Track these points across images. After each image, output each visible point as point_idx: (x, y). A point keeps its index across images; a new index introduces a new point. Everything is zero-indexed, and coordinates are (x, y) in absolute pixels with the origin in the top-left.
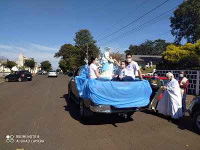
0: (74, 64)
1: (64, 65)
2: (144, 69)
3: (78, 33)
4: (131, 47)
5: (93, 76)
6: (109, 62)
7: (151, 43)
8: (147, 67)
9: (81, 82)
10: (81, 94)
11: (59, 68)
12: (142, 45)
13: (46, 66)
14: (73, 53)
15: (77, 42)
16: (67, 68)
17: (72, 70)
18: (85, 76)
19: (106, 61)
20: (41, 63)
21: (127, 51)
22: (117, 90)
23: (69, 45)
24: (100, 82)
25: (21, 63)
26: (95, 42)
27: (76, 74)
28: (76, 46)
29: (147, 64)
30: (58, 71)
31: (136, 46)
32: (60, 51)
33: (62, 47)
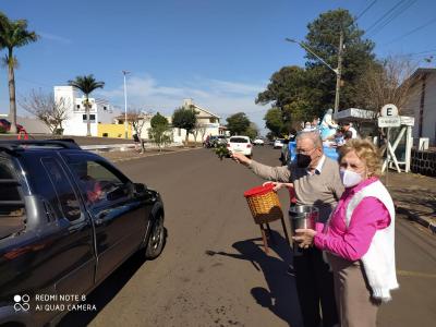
1: (278, 120)
32: (270, 87)
33: (275, 75)
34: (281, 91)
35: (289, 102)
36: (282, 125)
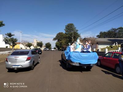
0: (64, 45)
1: (59, 45)
2: (112, 47)
3: (67, 25)
4: (101, 33)
5: (72, 50)
6: (80, 44)
7: (115, 30)
8: (114, 46)
9: (67, 53)
10: (67, 58)
11: (56, 47)
12: (109, 31)
13: (48, 46)
14: (64, 38)
15: (66, 31)
16: (60, 47)
17: (63, 48)
18: (69, 50)
19: (78, 44)
20: (46, 44)
21: (98, 35)
22: (82, 56)
23: (62, 33)
24: (75, 53)
25: (35, 44)
26: (77, 31)
27: (65, 50)
28: (65, 33)
29: (113, 44)
30: (55, 48)
31: (105, 32)
32: (56, 37)
33: (57, 34)
34: (59, 38)
35: (61, 40)
36: (60, 46)
